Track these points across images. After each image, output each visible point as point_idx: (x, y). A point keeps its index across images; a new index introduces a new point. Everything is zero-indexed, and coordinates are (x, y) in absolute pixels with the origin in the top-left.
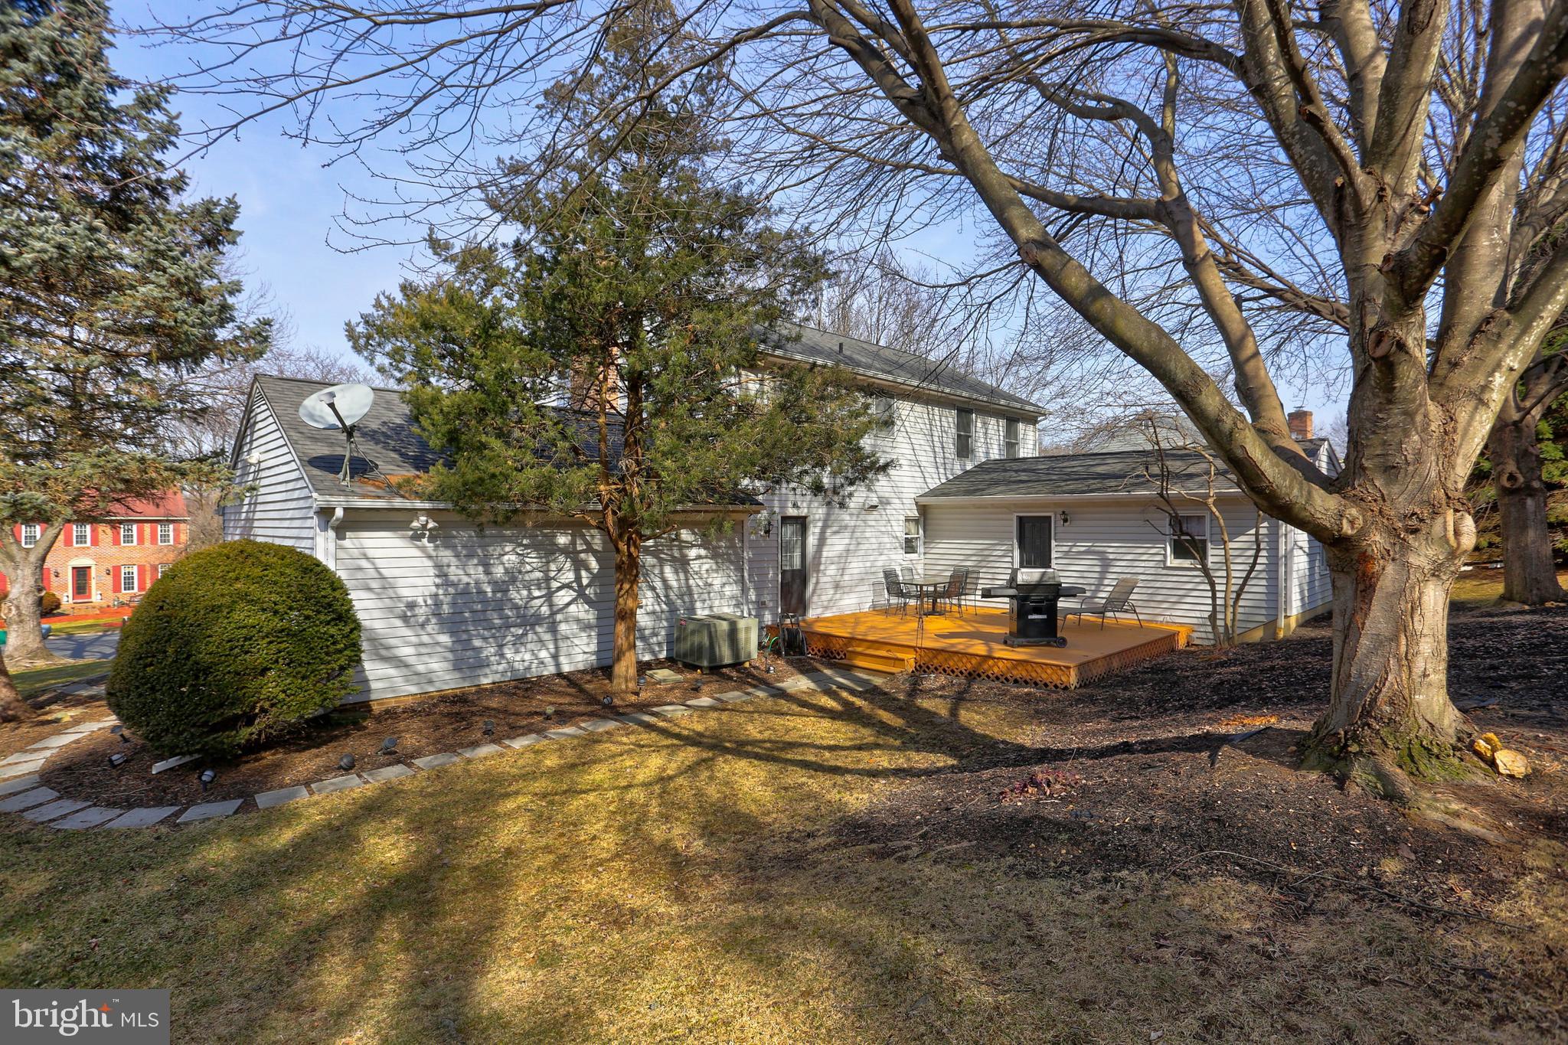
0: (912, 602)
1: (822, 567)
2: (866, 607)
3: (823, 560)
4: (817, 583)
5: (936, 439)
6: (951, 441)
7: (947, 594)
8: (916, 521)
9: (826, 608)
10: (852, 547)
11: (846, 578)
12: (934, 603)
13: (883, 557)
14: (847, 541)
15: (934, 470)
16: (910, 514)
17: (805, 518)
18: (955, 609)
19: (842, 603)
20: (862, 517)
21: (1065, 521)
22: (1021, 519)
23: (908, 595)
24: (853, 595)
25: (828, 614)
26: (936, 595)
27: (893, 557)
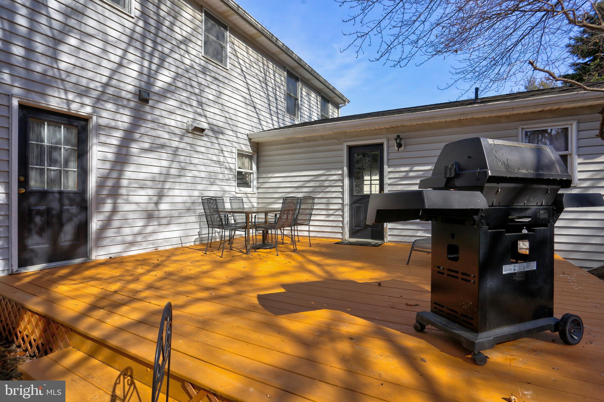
0: (240, 233)
1: (123, 191)
2: (190, 242)
3: (124, 182)
4: (114, 211)
5: (270, 89)
6: (282, 96)
7: (277, 225)
8: (250, 157)
9: (132, 244)
10: (173, 171)
11: (162, 207)
12: (265, 235)
13: (215, 188)
14: (165, 164)
15: (268, 116)
16: (244, 148)
17: (86, 120)
18: (287, 240)
19: (161, 236)
20: (186, 139)
21: (399, 145)
22: (351, 149)
23: (235, 227)
24: (173, 227)
25: (135, 251)
26: (266, 227)
27: (227, 188)
